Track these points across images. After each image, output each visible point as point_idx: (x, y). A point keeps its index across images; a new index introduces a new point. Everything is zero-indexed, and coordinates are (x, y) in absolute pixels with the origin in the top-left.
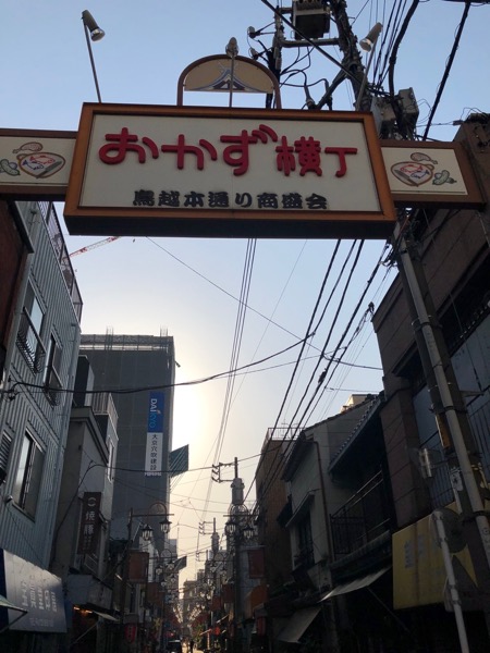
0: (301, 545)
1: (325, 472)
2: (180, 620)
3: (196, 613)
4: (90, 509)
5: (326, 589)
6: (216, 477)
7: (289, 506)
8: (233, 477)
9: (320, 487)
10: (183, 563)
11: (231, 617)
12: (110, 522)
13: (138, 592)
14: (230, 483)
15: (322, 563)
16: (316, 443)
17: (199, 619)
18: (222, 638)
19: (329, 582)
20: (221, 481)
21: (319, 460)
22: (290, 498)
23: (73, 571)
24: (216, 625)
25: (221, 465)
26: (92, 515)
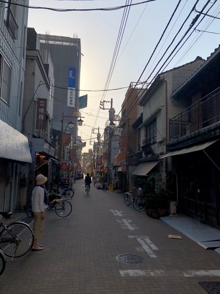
0: (146, 136)
1: (169, 97)
2: (82, 166)
3: (89, 164)
4: (41, 107)
5: (162, 154)
6: (102, 107)
7: (141, 118)
8: (110, 108)
9: (165, 105)
10: (84, 144)
11: (105, 165)
12: (52, 120)
13: (66, 153)
14: (109, 110)
15: (161, 142)
16: (166, 81)
17: (90, 166)
18: (101, 173)
19: (165, 150)
20: (104, 109)
21: (166, 90)
22: (142, 114)
23: (34, 136)
24: (98, 168)
25: (104, 101)
26: (42, 110)
